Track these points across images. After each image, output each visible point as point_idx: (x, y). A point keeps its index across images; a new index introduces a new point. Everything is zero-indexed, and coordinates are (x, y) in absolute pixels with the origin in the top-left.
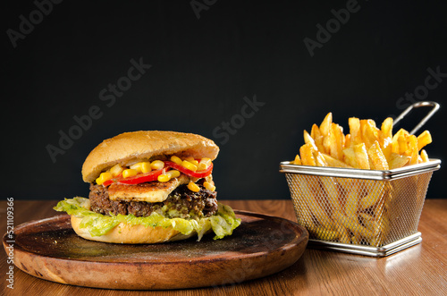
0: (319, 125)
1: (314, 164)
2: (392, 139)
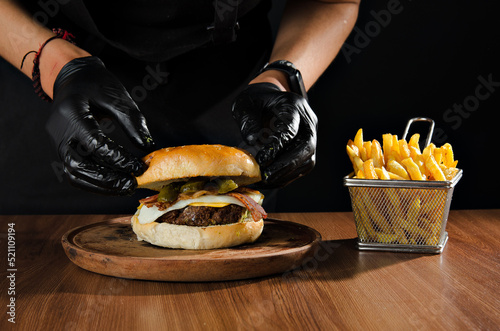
0: (353, 140)
1: (377, 177)
2: (422, 152)
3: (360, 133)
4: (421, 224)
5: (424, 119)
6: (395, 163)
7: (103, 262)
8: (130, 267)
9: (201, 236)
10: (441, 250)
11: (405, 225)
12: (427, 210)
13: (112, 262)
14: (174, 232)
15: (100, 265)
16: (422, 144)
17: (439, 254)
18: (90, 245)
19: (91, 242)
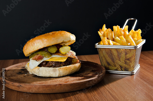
0: (101, 29)
1: (108, 44)
2: (129, 33)
3: (104, 26)
4: (126, 63)
5: (132, 19)
6: (117, 38)
7: (18, 86)
8: (30, 88)
9: (59, 71)
10: (135, 73)
11: (120, 63)
12: (128, 58)
13: (22, 87)
14: (47, 70)
15: (17, 87)
16: (129, 29)
17: (134, 75)
18: (12, 77)
19: (11, 76)
